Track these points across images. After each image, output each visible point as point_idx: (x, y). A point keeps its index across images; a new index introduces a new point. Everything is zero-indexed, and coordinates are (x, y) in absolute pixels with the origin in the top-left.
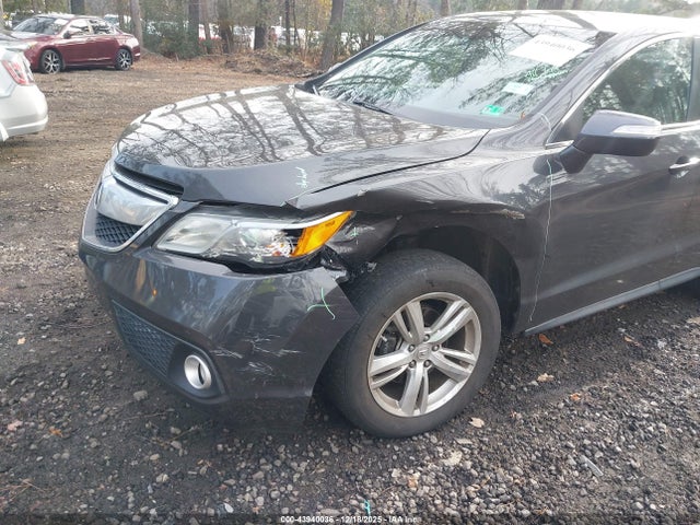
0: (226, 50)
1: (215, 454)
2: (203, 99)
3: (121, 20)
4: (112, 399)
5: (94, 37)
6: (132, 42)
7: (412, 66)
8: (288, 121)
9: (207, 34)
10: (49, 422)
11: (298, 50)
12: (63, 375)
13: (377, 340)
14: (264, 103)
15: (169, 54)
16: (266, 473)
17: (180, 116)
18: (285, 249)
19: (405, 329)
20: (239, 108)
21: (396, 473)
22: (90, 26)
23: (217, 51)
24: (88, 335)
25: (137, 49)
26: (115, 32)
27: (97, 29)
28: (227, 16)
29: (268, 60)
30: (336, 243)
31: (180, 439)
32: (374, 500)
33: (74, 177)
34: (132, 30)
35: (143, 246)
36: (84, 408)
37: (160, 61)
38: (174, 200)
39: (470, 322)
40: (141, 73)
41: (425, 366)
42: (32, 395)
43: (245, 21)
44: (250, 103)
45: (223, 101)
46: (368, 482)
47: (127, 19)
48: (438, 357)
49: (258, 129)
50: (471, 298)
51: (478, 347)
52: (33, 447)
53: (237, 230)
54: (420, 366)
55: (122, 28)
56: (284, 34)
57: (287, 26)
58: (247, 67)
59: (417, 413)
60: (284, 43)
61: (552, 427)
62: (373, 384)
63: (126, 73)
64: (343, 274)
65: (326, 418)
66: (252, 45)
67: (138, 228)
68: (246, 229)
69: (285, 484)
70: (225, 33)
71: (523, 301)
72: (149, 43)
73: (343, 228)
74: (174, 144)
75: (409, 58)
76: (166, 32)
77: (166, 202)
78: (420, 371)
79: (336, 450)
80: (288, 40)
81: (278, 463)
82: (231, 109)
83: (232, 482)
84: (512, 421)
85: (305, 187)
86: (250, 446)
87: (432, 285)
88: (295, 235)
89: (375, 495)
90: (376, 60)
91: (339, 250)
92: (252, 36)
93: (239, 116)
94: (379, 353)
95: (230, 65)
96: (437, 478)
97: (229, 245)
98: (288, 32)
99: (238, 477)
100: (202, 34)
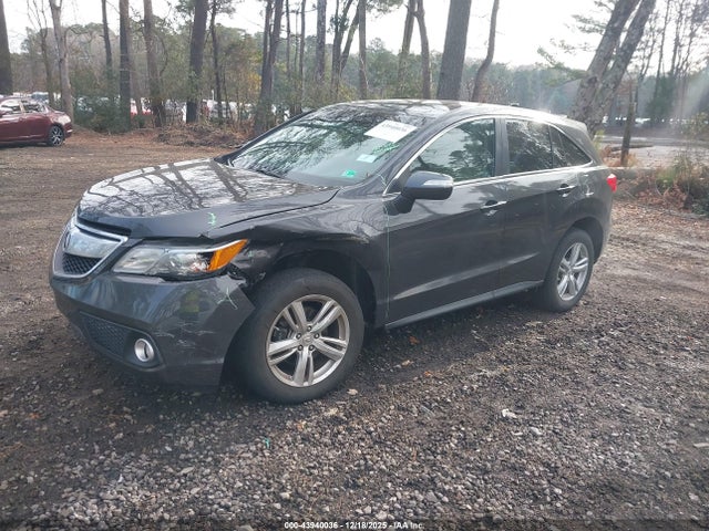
0: (158, 124)
1: (157, 422)
2: (138, 172)
3: (51, 97)
4: (76, 395)
5: (26, 116)
6: (64, 120)
7: (325, 135)
8: (220, 185)
9: (139, 109)
10: (28, 411)
11: (230, 122)
12: (35, 383)
13: (271, 330)
14: (196, 172)
15: (101, 129)
16: (195, 429)
17: (117, 187)
18: (202, 267)
19: (292, 322)
20: (172, 176)
21: (289, 423)
22: (21, 105)
23: (149, 125)
24: (51, 357)
25: (69, 126)
26: (47, 111)
27: (28, 108)
28: (158, 92)
29: (201, 133)
30: (238, 261)
31: (131, 414)
32: (272, 438)
33: (20, 243)
34: (62, 107)
35: (103, 271)
36: (53, 401)
37: (92, 137)
38: (125, 239)
39: (340, 316)
40: (73, 150)
41: (310, 349)
42: (12, 396)
43: (177, 96)
44: (182, 172)
45: (157, 173)
46: (269, 429)
47: (57, 96)
48: (319, 342)
49: (189, 191)
50: (339, 300)
51: (348, 335)
52: (18, 425)
53: (168, 256)
54: (306, 349)
55: (52, 105)
56: (215, 107)
57: (219, 99)
58: (180, 141)
59: (306, 384)
60: (216, 116)
61: (405, 392)
62: (271, 362)
63: (58, 149)
64: (243, 282)
65: (241, 396)
66: (184, 118)
67: (98, 260)
68: (175, 255)
69: (209, 434)
70: (158, 108)
71: (379, 302)
72: (80, 119)
73: (241, 251)
74: (116, 204)
75: (324, 128)
76: (97, 109)
77: (119, 241)
78: (306, 353)
79: (247, 414)
80: (220, 113)
81: (204, 423)
82: (164, 178)
83: (170, 435)
84: (378, 390)
85: (213, 224)
86: (183, 416)
87: (309, 290)
88: (208, 257)
89: (273, 435)
90: (297, 129)
91: (240, 266)
92: (184, 110)
93: (171, 182)
94: (274, 339)
95: (162, 138)
96: (318, 423)
97: (163, 266)
98: (219, 105)
99: (175, 431)
100: (134, 110)
